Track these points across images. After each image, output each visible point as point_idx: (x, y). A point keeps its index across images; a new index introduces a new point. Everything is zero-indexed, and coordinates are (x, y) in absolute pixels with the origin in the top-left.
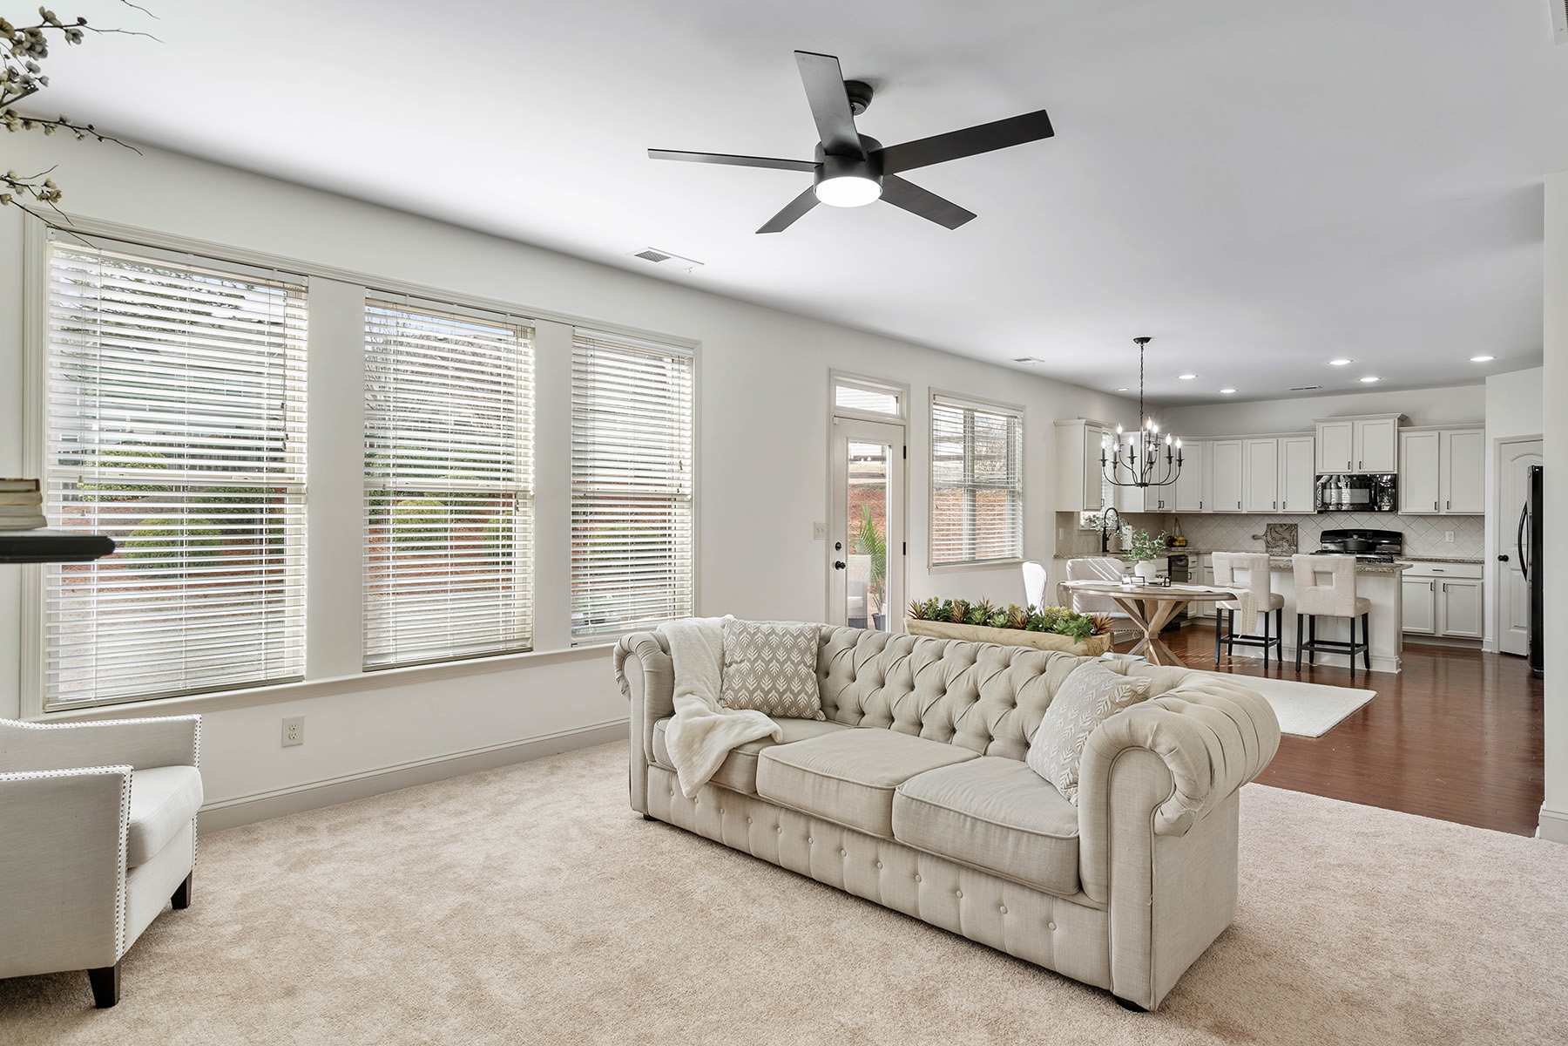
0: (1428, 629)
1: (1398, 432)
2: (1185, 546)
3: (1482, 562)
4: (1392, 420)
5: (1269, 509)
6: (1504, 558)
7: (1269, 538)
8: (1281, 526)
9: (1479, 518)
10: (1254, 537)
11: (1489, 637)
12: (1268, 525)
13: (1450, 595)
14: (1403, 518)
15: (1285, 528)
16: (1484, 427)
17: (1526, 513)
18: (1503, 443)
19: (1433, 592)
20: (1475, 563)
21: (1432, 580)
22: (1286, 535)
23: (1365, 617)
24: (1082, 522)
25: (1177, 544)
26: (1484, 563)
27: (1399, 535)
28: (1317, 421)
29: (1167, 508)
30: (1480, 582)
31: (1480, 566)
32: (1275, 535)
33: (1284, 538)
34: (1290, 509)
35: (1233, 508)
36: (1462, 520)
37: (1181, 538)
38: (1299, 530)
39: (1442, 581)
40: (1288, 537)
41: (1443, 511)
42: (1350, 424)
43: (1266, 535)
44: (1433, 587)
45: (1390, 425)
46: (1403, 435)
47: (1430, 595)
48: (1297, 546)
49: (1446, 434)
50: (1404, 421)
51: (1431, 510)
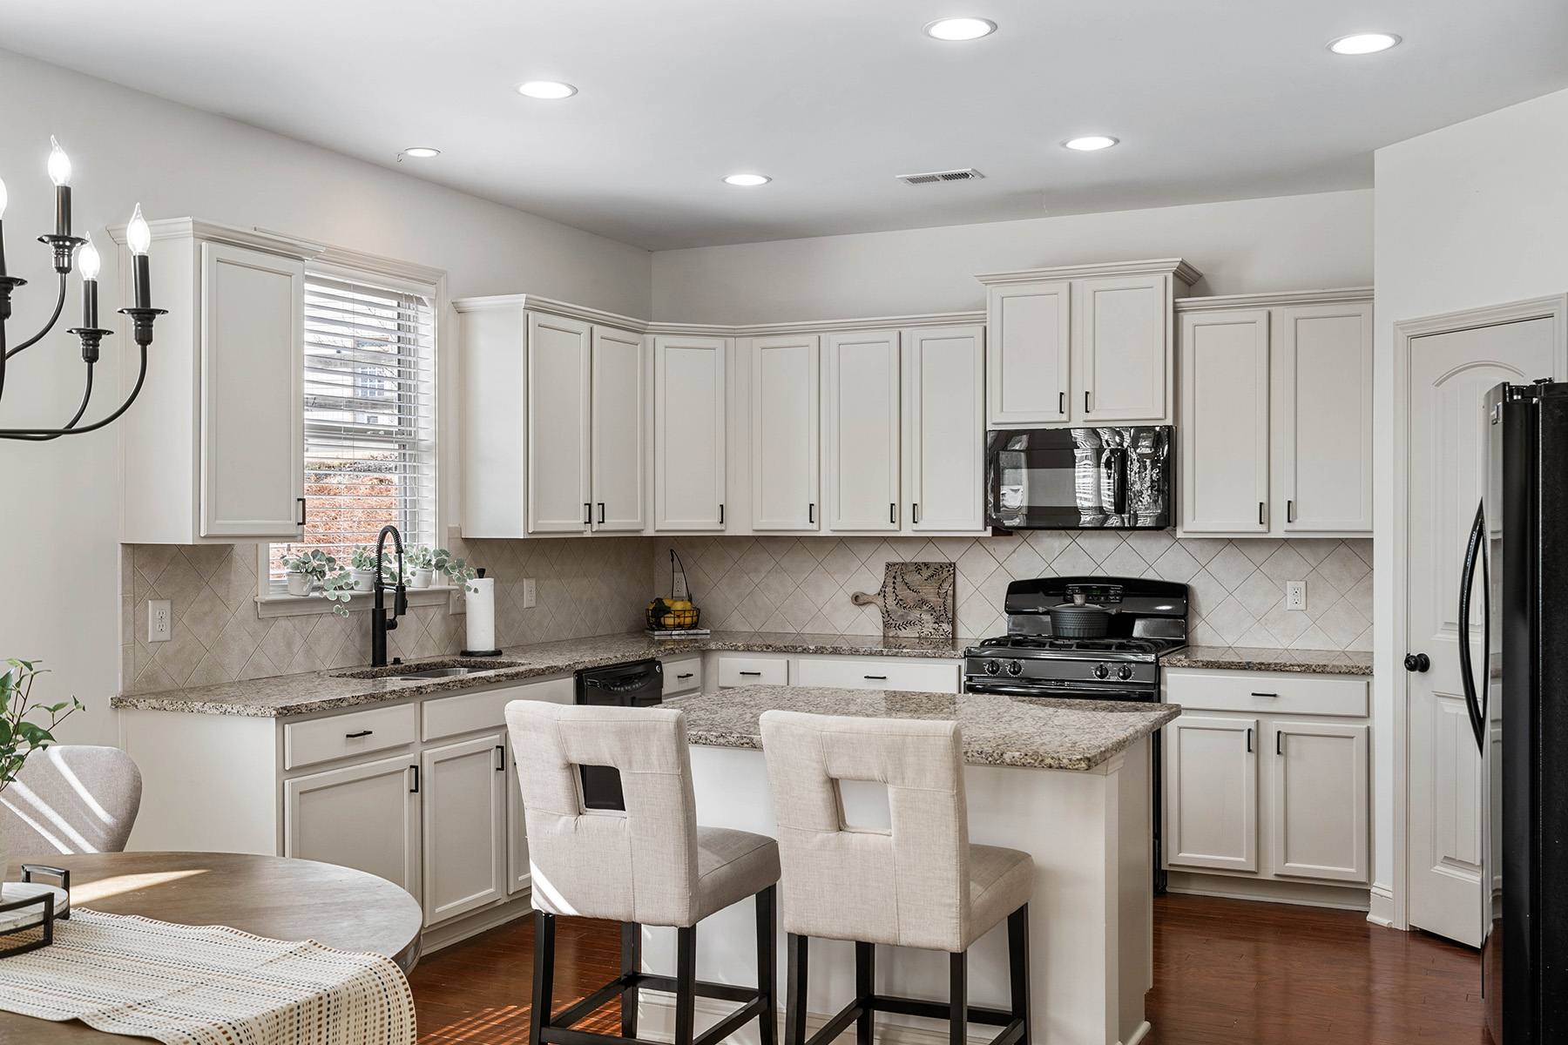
0: (1241, 860)
1: (1176, 312)
2: (694, 626)
3: (1367, 672)
4: (1161, 278)
5: (878, 523)
6: (1418, 664)
7: (891, 602)
8: (918, 567)
9: (1359, 547)
10: (857, 599)
11: (1383, 884)
12: (888, 566)
13: (1292, 763)
14: (1191, 547)
15: (926, 573)
16: (1368, 298)
17: (1481, 533)
18: (1418, 334)
19: (1253, 756)
20: (1350, 673)
21: (1249, 722)
22: (929, 593)
23: (1018, 925)
24: (278, 572)
25: (669, 621)
26: (1371, 674)
27: (1179, 593)
28: (987, 280)
29: (617, 522)
30: (1363, 726)
31: (1358, 685)
32: (904, 593)
33: (924, 602)
34: (932, 523)
35: (797, 523)
36: (1323, 552)
37: (679, 606)
38: (960, 579)
39: (1271, 727)
40: (933, 599)
41: (1279, 529)
42: (1063, 287)
43: (882, 593)
44: (1253, 742)
45: (1157, 289)
46: (1188, 320)
47: (1247, 761)
48: (953, 623)
49: (1284, 316)
50: (1189, 281)
51: (1245, 523)
